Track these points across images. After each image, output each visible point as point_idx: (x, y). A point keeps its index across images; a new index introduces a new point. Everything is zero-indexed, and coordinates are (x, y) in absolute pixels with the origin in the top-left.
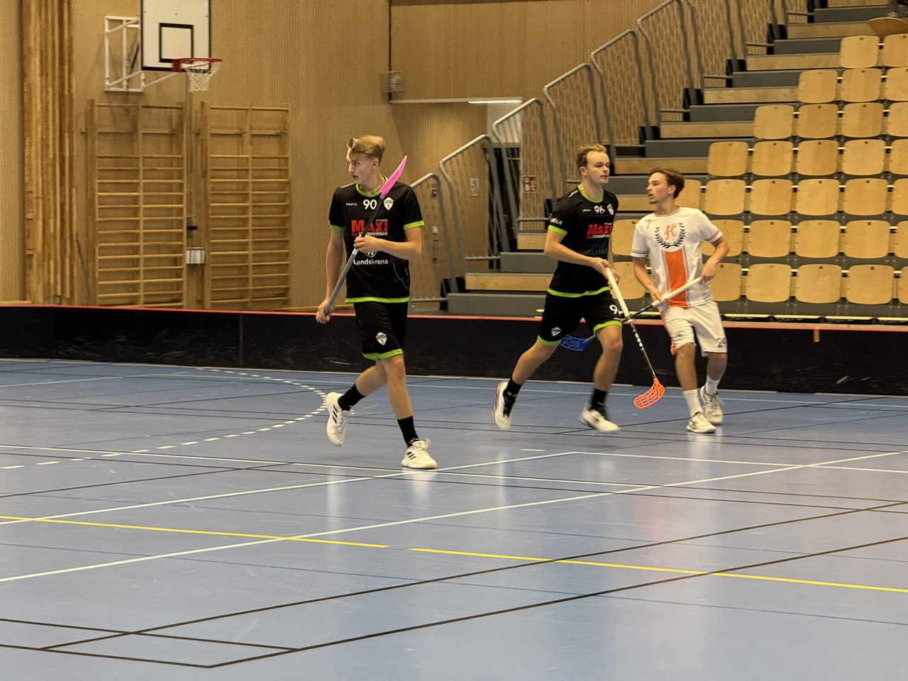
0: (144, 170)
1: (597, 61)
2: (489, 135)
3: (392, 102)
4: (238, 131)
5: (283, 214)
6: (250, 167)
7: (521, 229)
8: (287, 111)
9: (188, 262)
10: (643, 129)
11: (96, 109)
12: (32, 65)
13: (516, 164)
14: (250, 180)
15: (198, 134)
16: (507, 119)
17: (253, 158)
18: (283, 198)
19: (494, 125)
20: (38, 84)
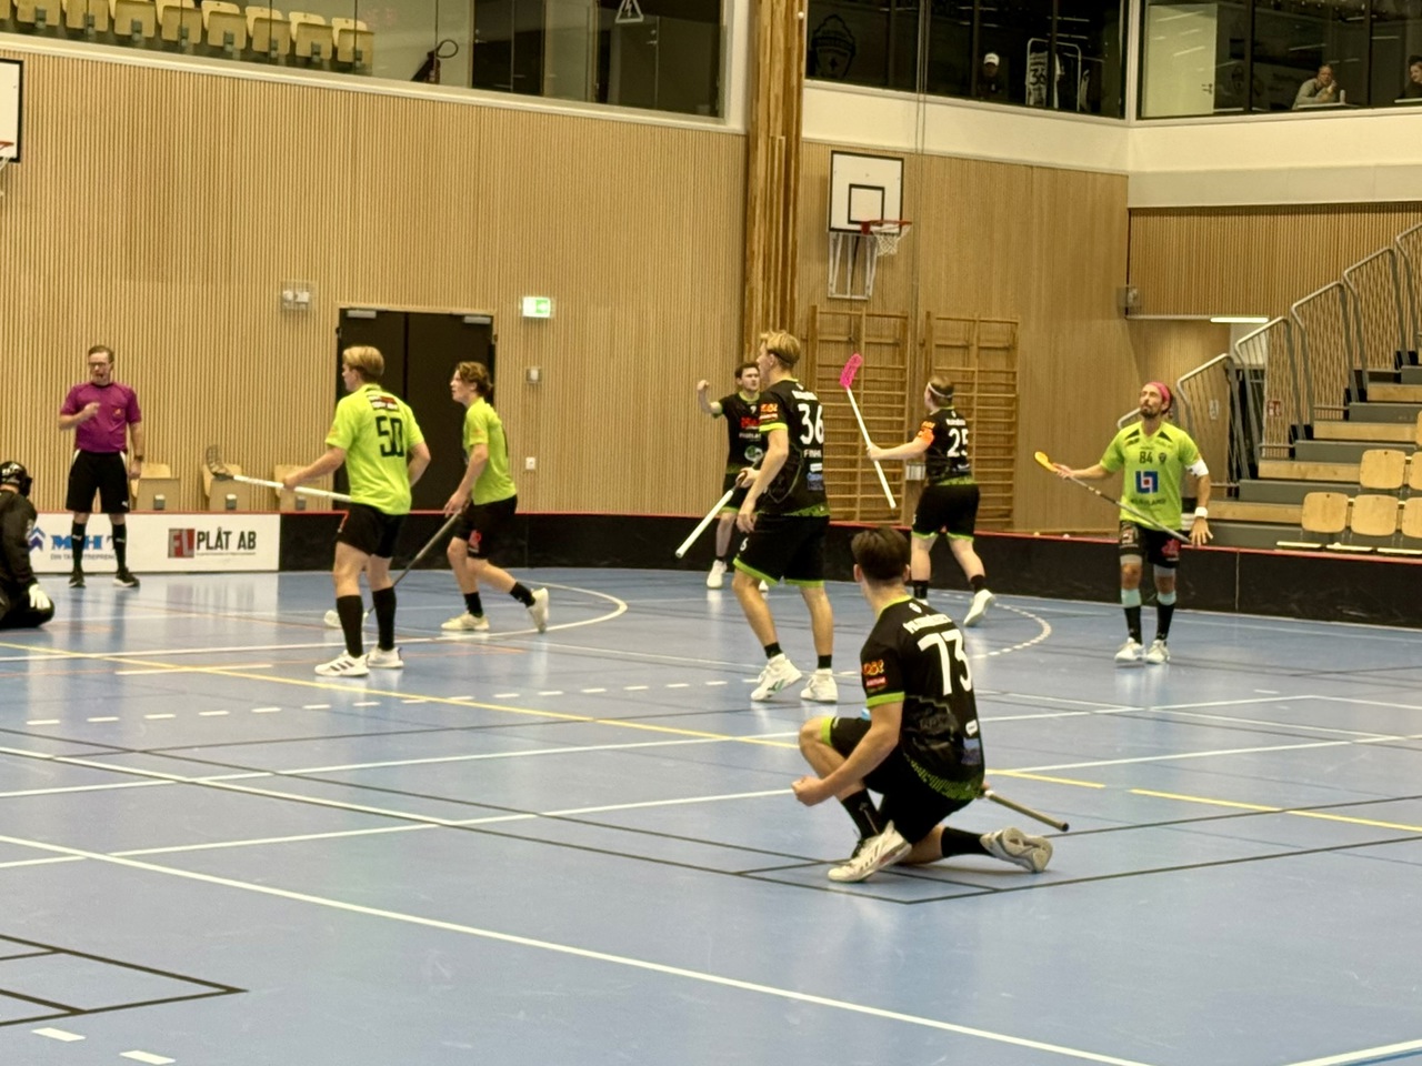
0: (865, 381)
1: (1351, 280)
2: (1232, 355)
3: (1129, 317)
4: (965, 343)
5: (1009, 430)
6: (976, 381)
7: (1264, 455)
8: (1016, 324)
9: (907, 477)
10: (1399, 354)
11: (818, 316)
12: (754, 270)
13: (1260, 387)
14: (975, 394)
15: (922, 345)
16: (1252, 338)
17: (980, 371)
18: (1010, 414)
19: (1237, 345)
20: (760, 287)
